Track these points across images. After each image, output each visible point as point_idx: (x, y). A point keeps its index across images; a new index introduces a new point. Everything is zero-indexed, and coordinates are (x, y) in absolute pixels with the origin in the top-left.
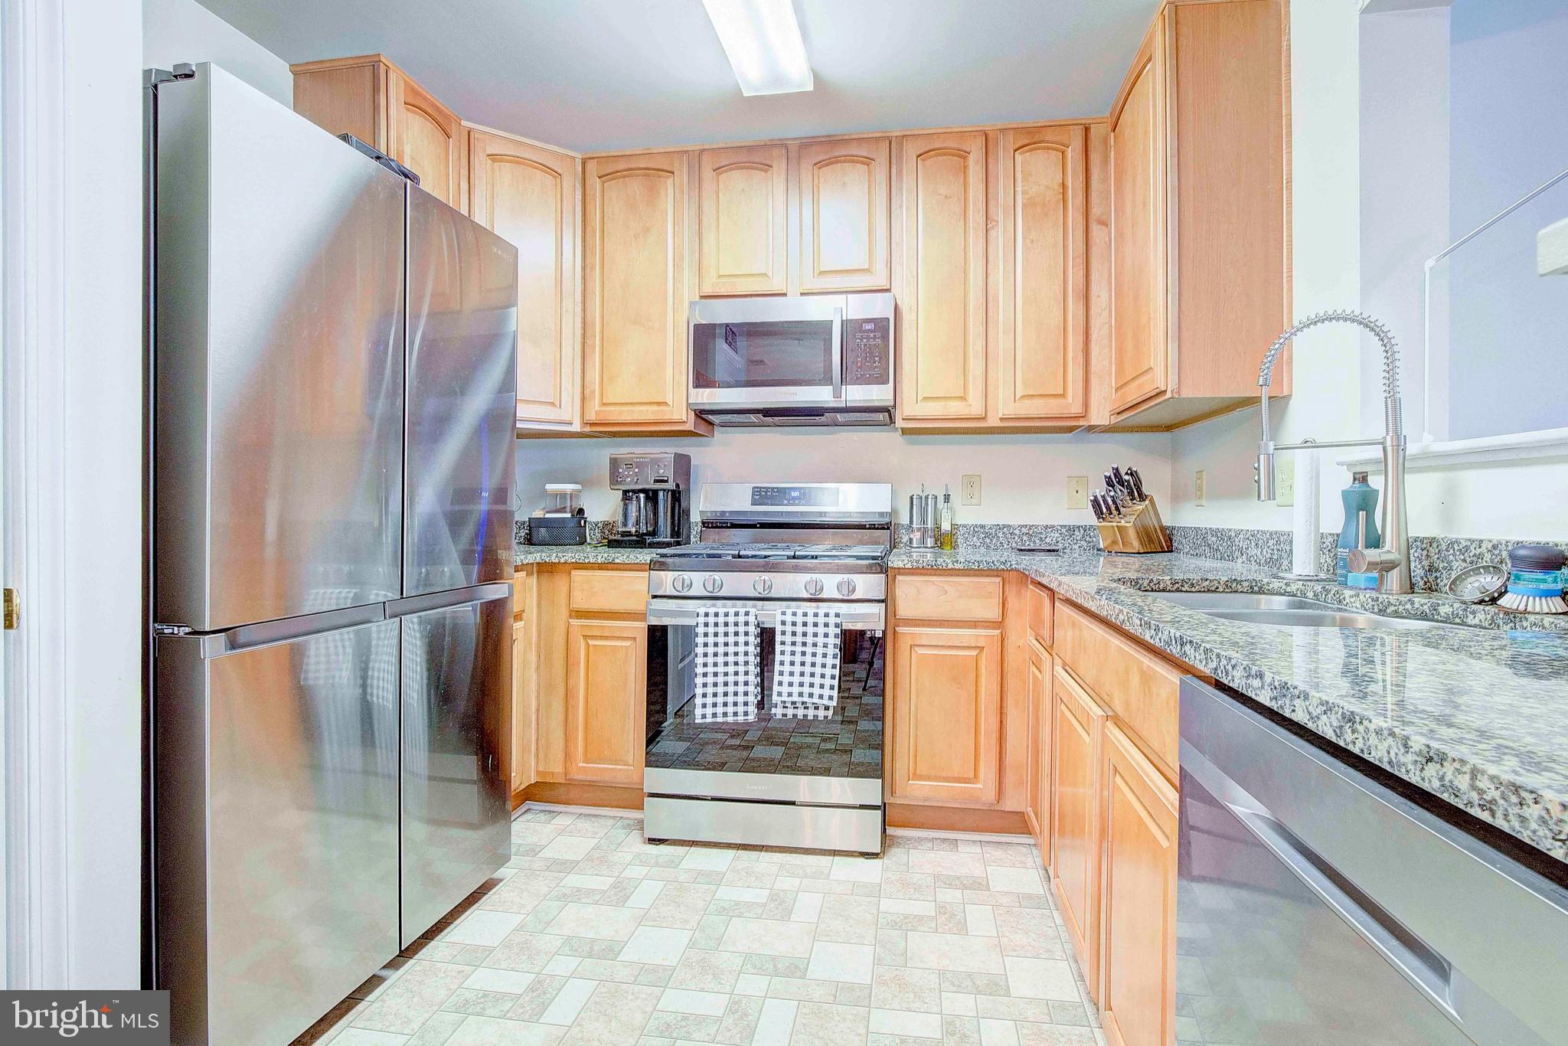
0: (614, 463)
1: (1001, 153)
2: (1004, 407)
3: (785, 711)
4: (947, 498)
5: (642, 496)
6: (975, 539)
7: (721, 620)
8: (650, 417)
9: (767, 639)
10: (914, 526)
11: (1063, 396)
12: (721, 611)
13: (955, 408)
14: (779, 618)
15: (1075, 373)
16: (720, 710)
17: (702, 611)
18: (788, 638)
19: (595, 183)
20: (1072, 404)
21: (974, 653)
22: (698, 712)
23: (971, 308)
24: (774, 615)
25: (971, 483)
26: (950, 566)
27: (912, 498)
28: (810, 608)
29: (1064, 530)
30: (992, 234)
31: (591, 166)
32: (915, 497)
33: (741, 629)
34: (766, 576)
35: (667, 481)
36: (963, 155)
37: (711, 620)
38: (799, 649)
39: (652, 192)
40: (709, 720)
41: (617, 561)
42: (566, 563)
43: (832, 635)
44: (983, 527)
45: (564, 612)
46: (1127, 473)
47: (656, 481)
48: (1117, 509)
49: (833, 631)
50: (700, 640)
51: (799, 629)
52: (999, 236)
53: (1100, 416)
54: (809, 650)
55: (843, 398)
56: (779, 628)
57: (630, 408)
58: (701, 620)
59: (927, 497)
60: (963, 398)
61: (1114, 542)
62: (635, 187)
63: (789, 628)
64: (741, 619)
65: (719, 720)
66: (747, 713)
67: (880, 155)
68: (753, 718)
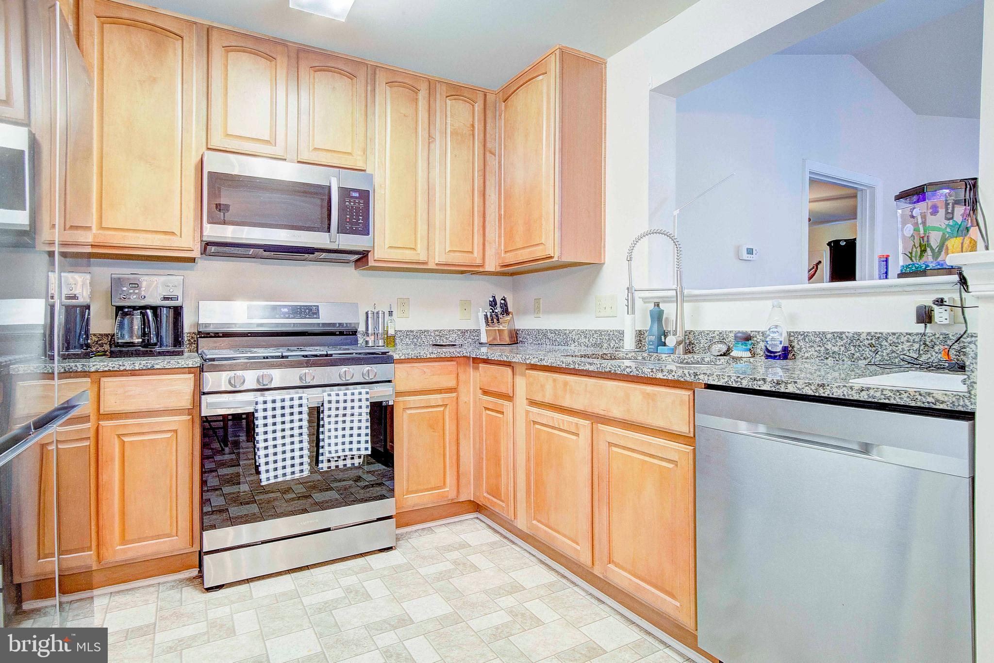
0: (116, 282)
1: (438, 96)
2: (439, 256)
3: (330, 465)
4: (391, 313)
5: (148, 311)
6: (407, 339)
7: (278, 405)
8: (160, 244)
9: (316, 414)
10: (370, 332)
11: (472, 252)
12: (287, 397)
13: (408, 255)
14: (328, 399)
15: (477, 239)
16: (280, 472)
17: (263, 399)
18: (333, 412)
19: (91, 23)
20: (476, 257)
21: (442, 409)
22: (262, 476)
23: (419, 193)
25: (404, 303)
26: (428, 356)
27: (367, 313)
28: (350, 390)
29: (459, 333)
30: (432, 145)
32: (370, 312)
33: (296, 409)
36: (416, 90)
37: (271, 405)
38: (340, 419)
39: (161, 48)
40: (272, 481)
41: (157, 367)
42: (97, 371)
43: (364, 406)
44: (412, 331)
46: (502, 299)
47: (162, 299)
48: (498, 320)
49: (365, 404)
50: (259, 422)
51: (341, 405)
52: (436, 147)
53: (490, 266)
54: (348, 419)
55: (337, 243)
56: (326, 406)
58: (260, 407)
59: (378, 313)
60: (414, 249)
61: (495, 339)
63: (334, 405)
64: (295, 402)
65: (280, 479)
66: (302, 471)
67: (362, 74)
68: (306, 473)
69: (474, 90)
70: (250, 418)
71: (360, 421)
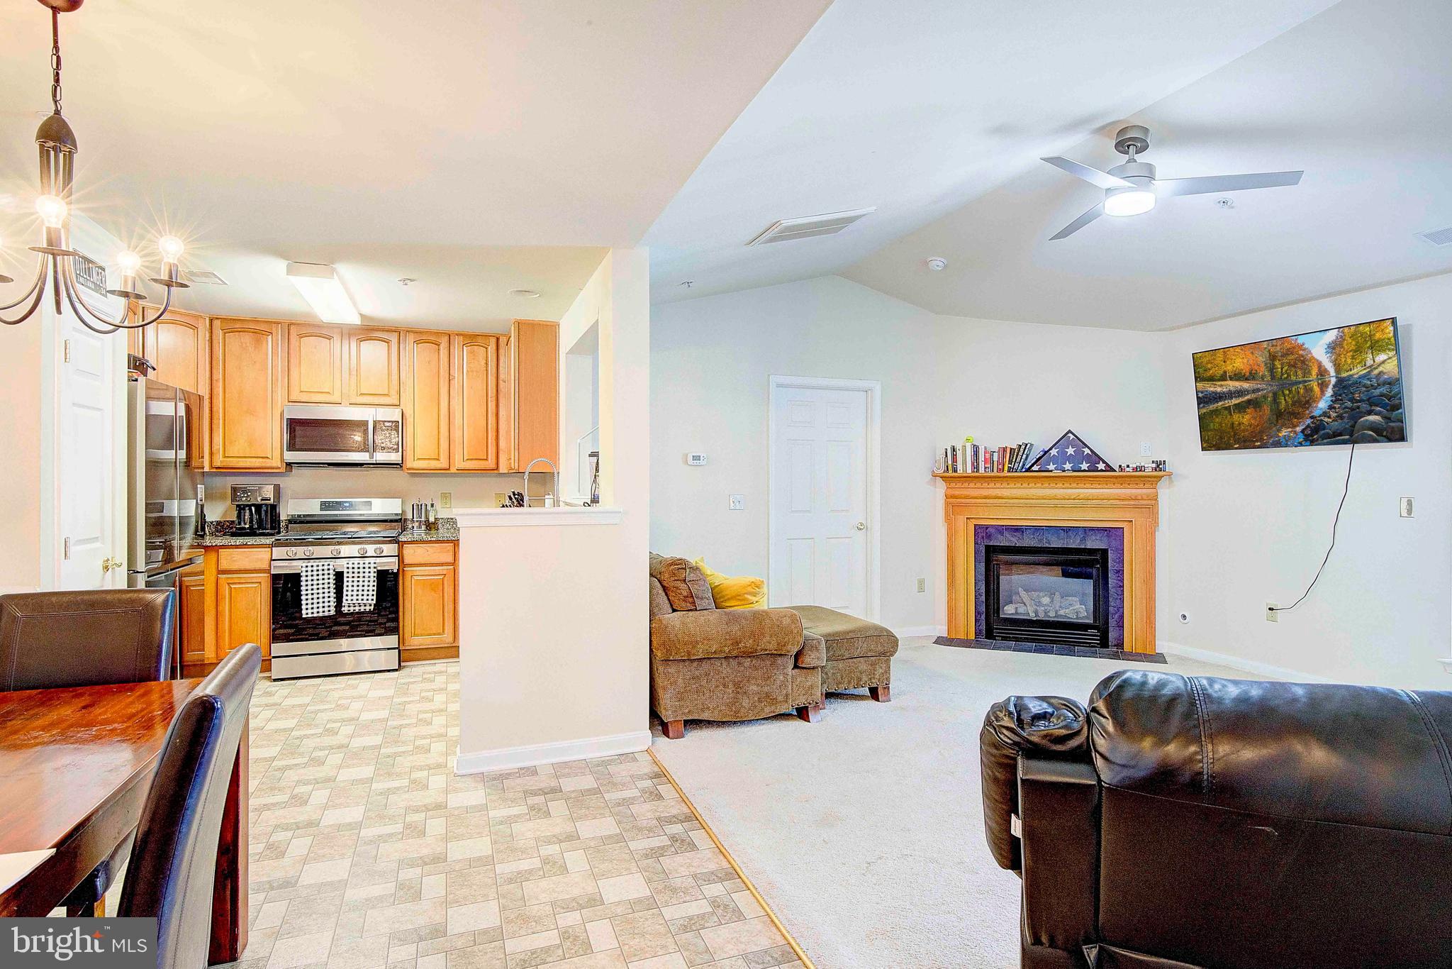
0: (234, 490)
1: (456, 345)
2: (459, 463)
3: (349, 609)
4: (432, 505)
5: (253, 508)
6: (448, 525)
7: (315, 568)
8: (257, 465)
9: (339, 576)
10: (415, 519)
11: (487, 460)
12: (315, 564)
13: (434, 464)
14: (346, 566)
15: (492, 450)
16: (315, 610)
17: (304, 565)
18: (350, 575)
19: (219, 334)
20: (491, 463)
21: (443, 576)
22: (304, 612)
23: (442, 417)
24: (341, 565)
25: (446, 497)
26: (429, 539)
27: (413, 505)
28: (361, 561)
30: (451, 383)
31: (217, 323)
32: (416, 505)
33: (326, 572)
34: (337, 547)
35: (270, 500)
36: (437, 343)
37: (310, 569)
38: (356, 579)
39: (258, 343)
40: (310, 615)
41: (249, 543)
42: (216, 546)
43: (372, 572)
44: (452, 519)
45: (214, 572)
47: (262, 500)
49: (372, 570)
50: (303, 579)
51: (356, 571)
52: (456, 383)
53: (504, 469)
54: (361, 579)
55: (374, 459)
56: (345, 571)
57: (244, 459)
58: (304, 569)
59: (421, 505)
60: (438, 459)
62: (247, 339)
63: (351, 570)
64: (326, 567)
65: (315, 615)
66: (329, 611)
67: (393, 338)
68: (333, 613)
69: (487, 336)
70: (298, 576)
71: (369, 581)
